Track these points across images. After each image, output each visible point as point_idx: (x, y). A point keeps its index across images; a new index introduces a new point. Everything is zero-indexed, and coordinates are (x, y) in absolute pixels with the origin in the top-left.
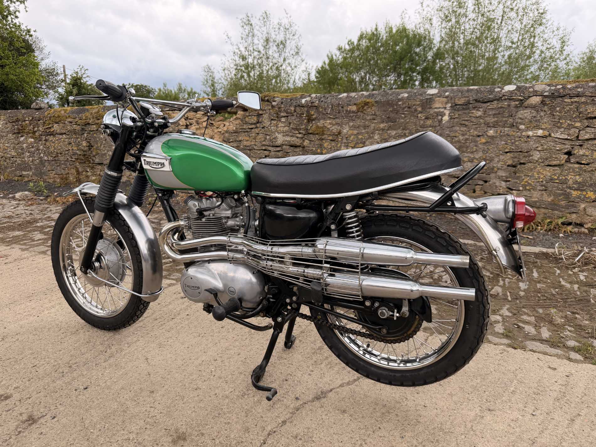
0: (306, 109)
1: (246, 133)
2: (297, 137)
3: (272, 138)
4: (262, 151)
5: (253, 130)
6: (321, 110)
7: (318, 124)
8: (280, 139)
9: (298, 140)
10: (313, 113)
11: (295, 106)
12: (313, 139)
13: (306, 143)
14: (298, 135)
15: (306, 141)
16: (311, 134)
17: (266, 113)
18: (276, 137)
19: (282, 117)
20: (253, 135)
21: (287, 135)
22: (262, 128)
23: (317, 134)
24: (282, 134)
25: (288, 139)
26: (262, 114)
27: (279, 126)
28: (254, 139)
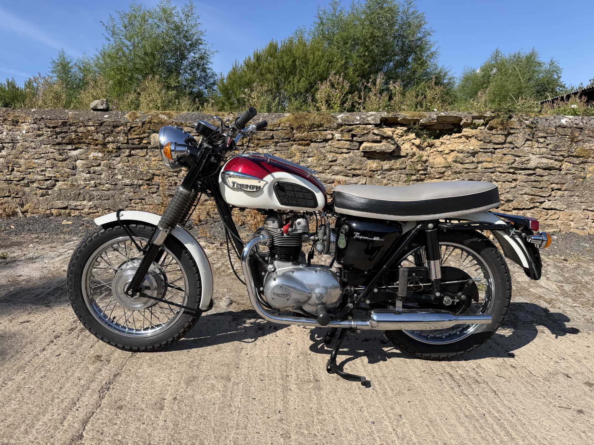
0: (570, 130)
1: (489, 154)
2: (556, 160)
3: (524, 160)
4: (507, 174)
5: (498, 150)
6: (587, 132)
7: (584, 146)
8: (534, 161)
9: (557, 163)
10: (577, 135)
11: (556, 127)
12: (578, 162)
13: (566, 166)
14: (557, 157)
15: (567, 163)
16: (573, 156)
17: (521, 132)
18: (530, 158)
19: (538, 137)
20: (500, 155)
21: (544, 157)
22: (513, 149)
23: (582, 157)
24: (538, 156)
25: (545, 161)
26: (513, 133)
27: (535, 147)
28: (499, 160)
